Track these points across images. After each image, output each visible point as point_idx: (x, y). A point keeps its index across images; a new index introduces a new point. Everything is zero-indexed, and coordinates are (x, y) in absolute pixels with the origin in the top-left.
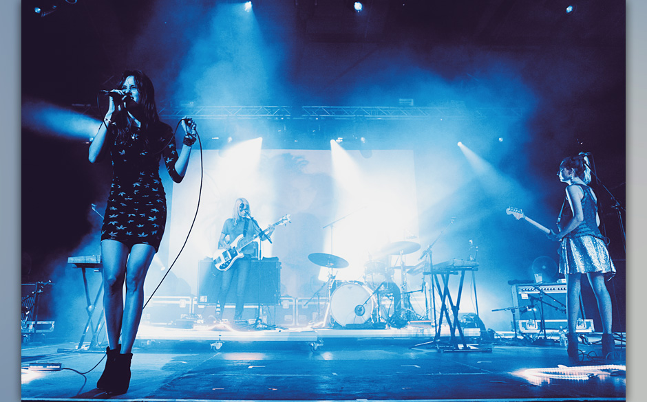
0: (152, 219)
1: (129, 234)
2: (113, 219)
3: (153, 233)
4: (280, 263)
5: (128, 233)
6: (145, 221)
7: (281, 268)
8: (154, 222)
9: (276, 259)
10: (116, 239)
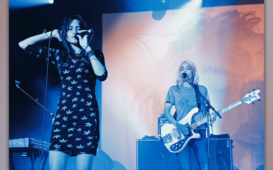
0: (87, 133)
1: (70, 146)
2: (57, 133)
3: (88, 144)
4: (232, 142)
5: (68, 146)
6: (81, 135)
7: (232, 147)
8: (89, 135)
9: (227, 136)
10: (60, 150)
